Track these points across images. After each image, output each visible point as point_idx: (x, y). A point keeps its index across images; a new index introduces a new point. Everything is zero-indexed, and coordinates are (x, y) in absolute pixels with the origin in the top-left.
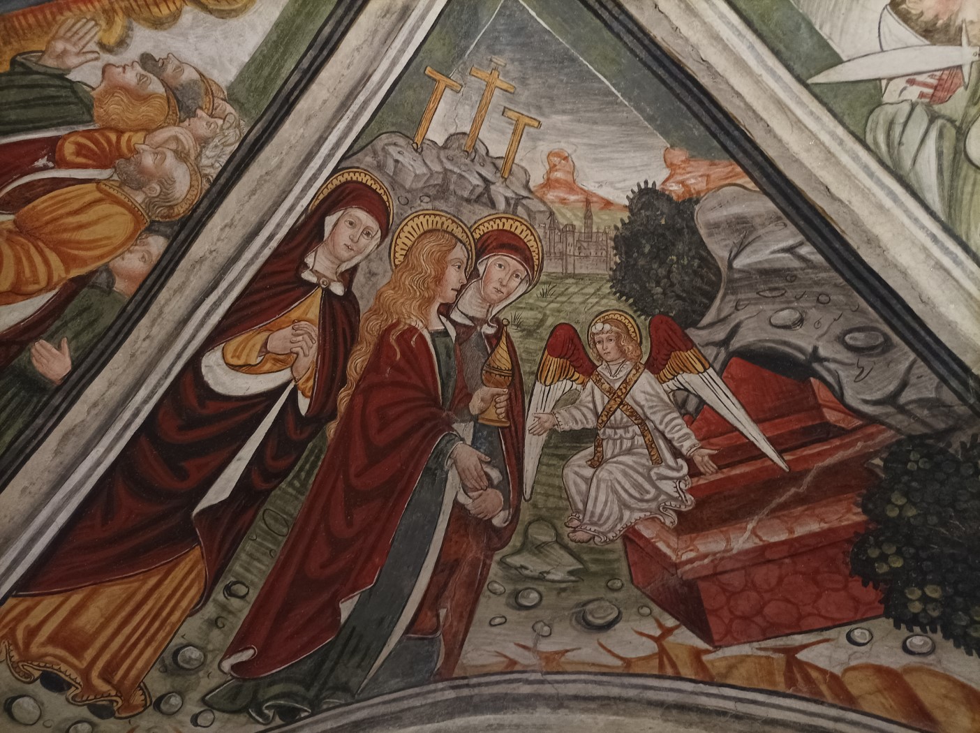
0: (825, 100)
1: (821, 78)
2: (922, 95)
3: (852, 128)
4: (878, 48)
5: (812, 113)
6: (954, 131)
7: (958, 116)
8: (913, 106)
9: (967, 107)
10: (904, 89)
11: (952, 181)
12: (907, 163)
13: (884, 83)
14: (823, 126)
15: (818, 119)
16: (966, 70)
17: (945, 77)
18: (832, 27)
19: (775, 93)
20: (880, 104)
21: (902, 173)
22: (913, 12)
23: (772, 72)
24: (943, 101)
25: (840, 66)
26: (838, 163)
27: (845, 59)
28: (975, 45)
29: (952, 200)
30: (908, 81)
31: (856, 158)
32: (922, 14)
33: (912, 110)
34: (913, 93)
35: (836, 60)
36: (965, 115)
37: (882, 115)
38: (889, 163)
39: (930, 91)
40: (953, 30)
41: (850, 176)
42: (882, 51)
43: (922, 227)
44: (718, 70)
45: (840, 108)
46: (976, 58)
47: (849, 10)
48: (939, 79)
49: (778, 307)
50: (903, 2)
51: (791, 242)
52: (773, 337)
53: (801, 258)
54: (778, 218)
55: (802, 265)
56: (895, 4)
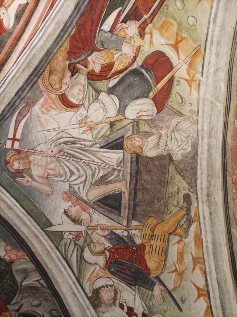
0: (49, 236)
1: (48, 229)
2: (73, 238)
3: (56, 245)
4: (62, 223)
5: (45, 239)
6: (80, 250)
7: (81, 245)
8: (71, 240)
9: (84, 243)
10: (69, 235)
11: (80, 264)
12: (69, 257)
13: (64, 233)
14: (48, 243)
15: (47, 241)
16: (83, 232)
17: (78, 233)
18: (50, 216)
19: (35, 233)
20: (63, 239)
21: (68, 260)
22: (70, 215)
23: (35, 227)
24: (78, 240)
25: (52, 227)
26: (51, 255)
27: (54, 225)
28: (85, 226)
29: (80, 271)
30: (70, 233)
31: (56, 254)
32: (72, 216)
33: (71, 241)
34: (71, 237)
35: (51, 225)
36: (83, 245)
37: (63, 242)
38: (65, 257)
39: (75, 237)
40: (79, 221)
41: (53, 260)
42: (63, 224)
43: (71, 279)
44: (18, 226)
45: (53, 238)
46: (85, 229)
47: (54, 212)
48: (77, 234)
49: (34, 299)
50: (67, 212)
51: (38, 278)
52: (32, 309)
53: (41, 284)
54: (35, 270)
55: (41, 286)
56: (65, 212)
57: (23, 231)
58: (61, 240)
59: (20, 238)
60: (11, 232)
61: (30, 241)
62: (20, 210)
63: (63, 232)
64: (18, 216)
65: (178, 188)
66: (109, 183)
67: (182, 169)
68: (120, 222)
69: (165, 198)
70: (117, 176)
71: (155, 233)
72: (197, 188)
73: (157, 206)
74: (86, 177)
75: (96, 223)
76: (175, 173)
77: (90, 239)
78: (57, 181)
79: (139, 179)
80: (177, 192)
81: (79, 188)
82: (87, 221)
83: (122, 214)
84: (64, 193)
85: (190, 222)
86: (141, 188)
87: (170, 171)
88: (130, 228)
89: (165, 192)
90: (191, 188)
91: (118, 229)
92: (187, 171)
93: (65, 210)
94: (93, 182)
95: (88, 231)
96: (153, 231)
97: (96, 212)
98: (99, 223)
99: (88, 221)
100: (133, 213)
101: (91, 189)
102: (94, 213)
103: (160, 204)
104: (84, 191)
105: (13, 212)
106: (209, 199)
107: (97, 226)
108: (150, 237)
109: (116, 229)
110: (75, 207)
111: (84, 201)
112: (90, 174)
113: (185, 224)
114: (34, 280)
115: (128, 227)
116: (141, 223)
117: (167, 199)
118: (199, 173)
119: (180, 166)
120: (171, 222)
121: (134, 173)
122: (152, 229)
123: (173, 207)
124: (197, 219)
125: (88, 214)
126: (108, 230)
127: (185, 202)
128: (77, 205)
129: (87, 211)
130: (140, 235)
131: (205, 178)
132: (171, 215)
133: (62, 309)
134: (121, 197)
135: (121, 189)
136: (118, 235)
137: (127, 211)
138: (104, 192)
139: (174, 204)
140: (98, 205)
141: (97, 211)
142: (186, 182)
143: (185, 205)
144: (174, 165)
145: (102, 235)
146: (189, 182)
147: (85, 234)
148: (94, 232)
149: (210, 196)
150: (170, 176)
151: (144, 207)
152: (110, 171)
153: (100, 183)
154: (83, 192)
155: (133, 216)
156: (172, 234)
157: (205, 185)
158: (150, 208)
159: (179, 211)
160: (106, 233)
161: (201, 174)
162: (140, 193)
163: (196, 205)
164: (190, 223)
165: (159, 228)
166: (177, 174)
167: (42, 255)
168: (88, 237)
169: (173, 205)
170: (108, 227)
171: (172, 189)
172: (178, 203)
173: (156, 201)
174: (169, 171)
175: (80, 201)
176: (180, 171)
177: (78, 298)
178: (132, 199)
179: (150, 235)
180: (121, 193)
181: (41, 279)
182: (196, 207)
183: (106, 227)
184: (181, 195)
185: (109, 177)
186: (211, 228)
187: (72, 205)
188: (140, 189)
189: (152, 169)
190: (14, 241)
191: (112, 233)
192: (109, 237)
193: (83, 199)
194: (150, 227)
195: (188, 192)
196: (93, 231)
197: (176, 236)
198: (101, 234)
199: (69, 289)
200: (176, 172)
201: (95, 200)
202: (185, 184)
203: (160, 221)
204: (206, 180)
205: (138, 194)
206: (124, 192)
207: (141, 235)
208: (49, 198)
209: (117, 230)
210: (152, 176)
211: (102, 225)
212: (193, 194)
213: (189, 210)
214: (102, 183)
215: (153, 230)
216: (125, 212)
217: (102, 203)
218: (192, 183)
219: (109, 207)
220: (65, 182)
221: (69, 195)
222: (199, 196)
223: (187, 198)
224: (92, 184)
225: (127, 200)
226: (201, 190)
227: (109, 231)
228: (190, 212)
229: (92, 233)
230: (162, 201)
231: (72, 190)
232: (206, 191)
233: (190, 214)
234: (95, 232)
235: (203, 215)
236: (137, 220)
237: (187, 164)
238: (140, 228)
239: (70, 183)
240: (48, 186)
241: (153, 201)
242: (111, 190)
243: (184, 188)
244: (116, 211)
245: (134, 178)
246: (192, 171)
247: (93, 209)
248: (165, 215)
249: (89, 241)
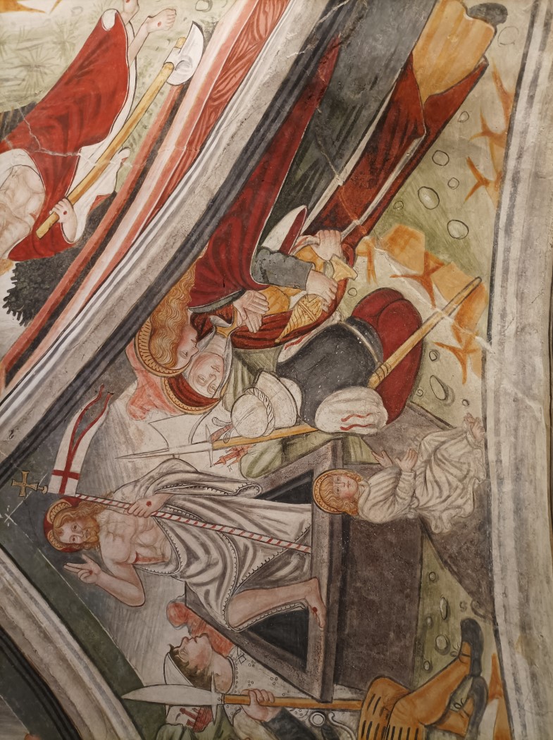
1: (130, 696)
2: (189, 722)
5: (122, 723)
8: (184, 729)
10: (179, 715)
13: (167, 707)
16: (214, 709)
17: (201, 712)
18: (137, 661)
19: (99, 704)
20: (164, 723)
22: (183, 661)
23: (99, 688)
24: (200, 731)
25: (141, 690)
27: (145, 685)
28: (219, 693)
30: (182, 710)
32: (188, 663)
33: (183, 733)
34: (184, 719)
35: (138, 685)
39: (194, 721)
40: (206, 679)
42: (166, 684)
44: (61, 684)
45: (140, 721)
46: (220, 702)
47: (146, 652)
48: (199, 713)
50: (177, 652)
56: (173, 653)
57: (72, 699)
58: (159, 728)
59: (63, 716)
60: (44, 700)
61: (86, 725)
62: (68, 644)
63: (165, 704)
64: (63, 659)
65: (447, 603)
66: (278, 583)
67: (453, 556)
68: (306, 687)
69: (417, 629)
70: (296, 568)
71: (392, 724)
72: (494, 605)
73: (395, 649)
74: (225, 568)
75: (246, 687)
76: (438, 566)
77: (229, 727)
78: (157, 575)
79: (351, 577)
80: (444, 614)
81: (207, 593)
82: (224, 680)
83: (309, 667)
84: (172, 604)
85: (481, 698)
86: (356, 600)
87: (425, 560)
88: (329, 706)
89: (414, 613)
90: (480, 604)
91: (300, 704)
92: (466, 561)
93: (172, 648)
94: (240, 581)
95: (225, 706)
96: (388, 717)
97: (247, 656)
98: (253, 686)
99: (227, 681)
100: (336, 664)
101: (235, 597)
102: (242, 659)
103: (402, 643)
104: (220, 601)
105: (51, 648)
106: (526, 637)
107: (248, 695)
108: (379, 734)
109: (294, 706)
110: (196, 642)
111: (219, 628)
112: (235, 560)
113: (469, 701)
115: (325, 704)
116: (356, 693)
117: (419, 631)
118: (497, 568)
119: (448, 547)
120: (433, 694)
121: (337, 562)
122: (385, 712)
123: (436, 655)
124: (499, 688)
125: (226, 662)
126: (275, 707)
127: (467, 641)
128: (200, 637)
129: (224, 654)
130: (354, 727)
131: (513, 579)
132: (432, 674)
134: (307, 621)
135: (307, 602)
136: (298, 721)
137: (322, 659)
138: (267, 606)
139: (438, 645)
140: (251, 639)
141: (249, 654)
142: (466, 588)
143: (467, 649)
144: (433, 544)
145: (260, 721)
146: (474, 589)
147: (219, 714)
148: (240, 709)
149: (530, 629)
150: (425, 572)
151: (363, 649)
152: (280, 554)
153: (257, 584)
154: (217, 604)
155: (337, 673)
156: (435, 728)
157: (514, 599)
158: (378, 653)
159: (452, 665)
160: (271, 715)
161: (503, 569)
162: (354, 612)
163: (495, 651)
164: (481, 700)
165: (402, 710)
166: (442, 568)
168: (225, 723)
169: (437, 648)
170: (274, 698)
171: (430, 606)
172: (448, 644)
173: (392, 635)
174: (421, 559)
175: (208, 626)
176: (449, 561)
178: (334, 627)
179: (381, 728)
180: (306, 611)
182: (494, 658)
183: (269, 700)
184: (455, 623)
185: (278, 570)
186: (538, 717)
187: (190, 637)
188: (353, 603)
189: (382, 552)
190: (49, 724)
191: (285, 716)
192: (277, 726)
193: (216, 622)
194: (381, 705)
195: (472, 616)
196: (238, 707)
197: (447, 734)
198: (256, 717)
200: (439, 563)
201: (245, 625)
202: (463, 595)
203: (405, 690)
204: (517, 587)
205: (348, 616)
206: (315, 610)
207: (358, 727)
208: (137, 615)
209: (297, 710)
210: (382, 570)
211: (260, 691)
212: (485, 622)
213: (476, 663)
214: (261, 584)
215: (387, 715)
216: (316, 661)
217: (260, 634)
218: (481, 593)
219: (278, 646)
220: (175, 577)
221: (184, 611)
222: (501, 628)
223: (470, 630)
224: (238, 585)
225: (322, 629)
226: (506, 613)
227: (278, 710)
228: (480, 670)
229: (236, 714)
230: (408, 635)
231: (191, 597)
232: (518, 613)
233: (481, 675)
234: (242, 711)
235: (515, 680)
236: (346, 684)
237: (466, 543)
238: (354, 706)
239: (187, 581)
240: (136, 585)
241: (387, 636)
242: (283, 603)
243: (462, 605)
244: (295, 658)
245: (338, 574)
246: (478, 560)
247: (239, 649)
248: (416, 675)
249: (228, 733)
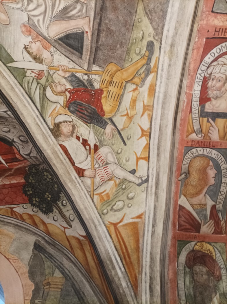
0: (12, 72)
2: (35, 76)
3: (19, 81)
5: (8, 75)
6: (43, 88)
7: (44, 84)
8: (33, 78)
9: (46, 82)
10: (31, 73)
11: (43, 101)
12: (32, 94)
14: (11, 79)
15: (10, 77)
16: (45, 71)
17: (40, 72)
20: (25, 76)
21: (31, 97)
22: (31, 52)
24: (40, 79)
25: (14, 63)
26: (15, 91)
27: (15, 61)
28: (47, 65)
29: (42, 107)
30: (32, 71)
31: (20, 90)
32: (33, 53)
33: (33, 80)
34: (33, 75)
35: (13, 61)
36: (45, 84)
37: (26, 79)
38: (28, 93)
39: (37, 75)
40: (41, 60)
41: (18, 95)
42: (24, 61)
43: (35, 113)
45: (16, 75)
46: (47, 69)
47: (14, 47)
48: (39, 73)
49: (3, 126)
50: (28, 48)
51: (5, 110)
52: (3, 134)
53: (8, 115)
54: (2, 103)
55: (9, 117)
56: (26, 48)
58: (24, 78)
63: (25, 69)
65: (144, 33)
66: (70, 18)
67: (151, 10)
68: (81, 65)
69: (129, 44)
70: (80, 11)
71: (113, 80)
72: (162, 35)
73: (119, 52)
74: (46, 8)
75: (58, 64)
76: (143, 15)
77: (51, 79)
78: (14, 9)
79: (104, 17)
80: (141, 38)
81: (38, 21)
82: (49, 60)
83: (83, 57)
84: (23, 25)
85: (148, 72)
86: (105, 29)
87: (138, 11)
88: (90, 73)
89: (129, 37)
90: (157, 34)
91: (79, 72)
92: (156, 13)
93: (25, 46)
94: (54, 16)
95: (49, 71)
96: (112, 78)
97: (57, 51)
98: (60, 64)
99: (50, 61)
100: (94, 57)
101: (51, 23)
102: (56, 52)
103: (122, 50)
104: (45, 25)
106: (171, 50)
107: (59, 67)
108: (108, 83)
109: (77, 72)
110: (35, 43)
111: (45, 38)
112: (50, 4)
113: (143, 73)
114: (2, 111)
115: (89, 72)
116: (101, 68)
117: (130, 45)
118: (168, 18)
119: (149, 5)
120: (131, 70)
121: (98, 9)
122: (111, 76)
123: (134, 55)
124: (156, 69)
125: (49, 53)
126: (69, 72)
127: (148, 50)
128: (37, 42)
129: (48, 50)
130: (99, 80)
131: (173, 24)
132: (131, 63)
133: (28, 136)
134: (83, 37)
135: (83, 28)
136: (78, 78)
137: (89, 54)
138: (66, 29)
139: (136, 51)
140: (59, 44)
141: (58, 50)
142: (153, 27)
143: (147, 54)
144: (143, 3)
145: (63, 77)
146: (156, 27)
147: (47, 73)
148: (55, 72)
149: (174, 47)
150: (137, 17)
151: (106, 51)
152: (72, 3)
153: (61, 18)
154: (43, 27)
155: (94, 61)
156: (129, 82)
157: (171, 34)
158: (112, 53)
159: (140, 60)
160: (68, 75)
161: (170, 19)
162: (104, 35)
163: (158, 55)
164: (148, 73)
165: (118, 75)
166: (145, 16)
167: (6, 90)
168: (49, 77)
169: (135, 53)
170: (69, 68)
171: (136, 34)
172: (140, 51)
173: (118, 46)
174: (136, 11)
175: (40, 37)
176: (148, 13)
177: (41, 129)
178: (95, 41)
179: (109, 81)
180: (83, 33)
181: (8, 111)
182: (157, 58)
183: (67, 69)
184: (145, 43)
185: (71, 11)
186: (167, 80)
187: (32, 41)
188: (104, 30)
189: (119, 5)
191: (73, 75)
192: (70, 79)
193: (43, 35)
194: (110, 73)
195: (152, 39)
196: (55, 71)
197: (133, 84)
198: (62, 75)
199: (33, 121)
200: (144, 14)
201: (57, 37)
202: (151, 30)
203: (120, 68)
204: (174, 27)
205: (101, 37)
206: (87, 32)
207: (101, 81)
208: (7, 29)
209: (78, 73)
210: (118, 15)
211: (63, 66)
212: (157, 43)
213: (150, 59)
214: (63, 18)
215: (112, 77)
216: (86, 55)
217: (63, 42)
218: (158, 29)
219: (71, 48)
220: (22, 11)
221: (29, 29)
222: (163, 46)
223: (150, 46)
224: (53, 17)
225: (90, 42)
226: (166, 39)
227: (70, 74)
228: (150, 62)
229: (54, 74)
230: (125, 46)
231: (31, 22)
232: (171, 40)
233: (150, 64)
234: (56, 73)
235: (162, 66)
236: (97, 65)
237: (157, 4)
238: (100, 73)
239: (29, 13)
240: (4, 14)
241: (116, 46)
242: (73, 28)
243: (150, 34)
244: (77, 53)
245: (98, 15)
246: (161, 13)
247: (54, 48)
248: (125, 63)
249: (51, 81)
